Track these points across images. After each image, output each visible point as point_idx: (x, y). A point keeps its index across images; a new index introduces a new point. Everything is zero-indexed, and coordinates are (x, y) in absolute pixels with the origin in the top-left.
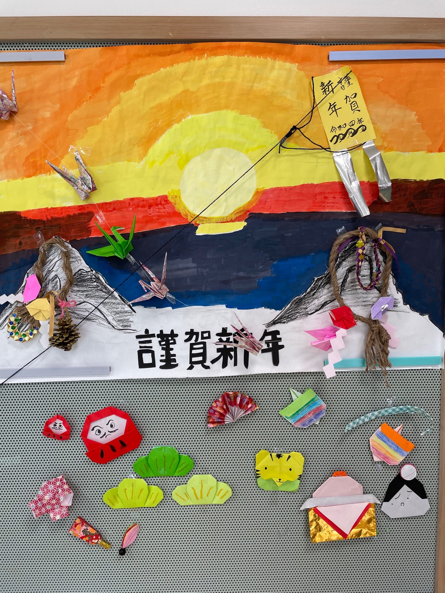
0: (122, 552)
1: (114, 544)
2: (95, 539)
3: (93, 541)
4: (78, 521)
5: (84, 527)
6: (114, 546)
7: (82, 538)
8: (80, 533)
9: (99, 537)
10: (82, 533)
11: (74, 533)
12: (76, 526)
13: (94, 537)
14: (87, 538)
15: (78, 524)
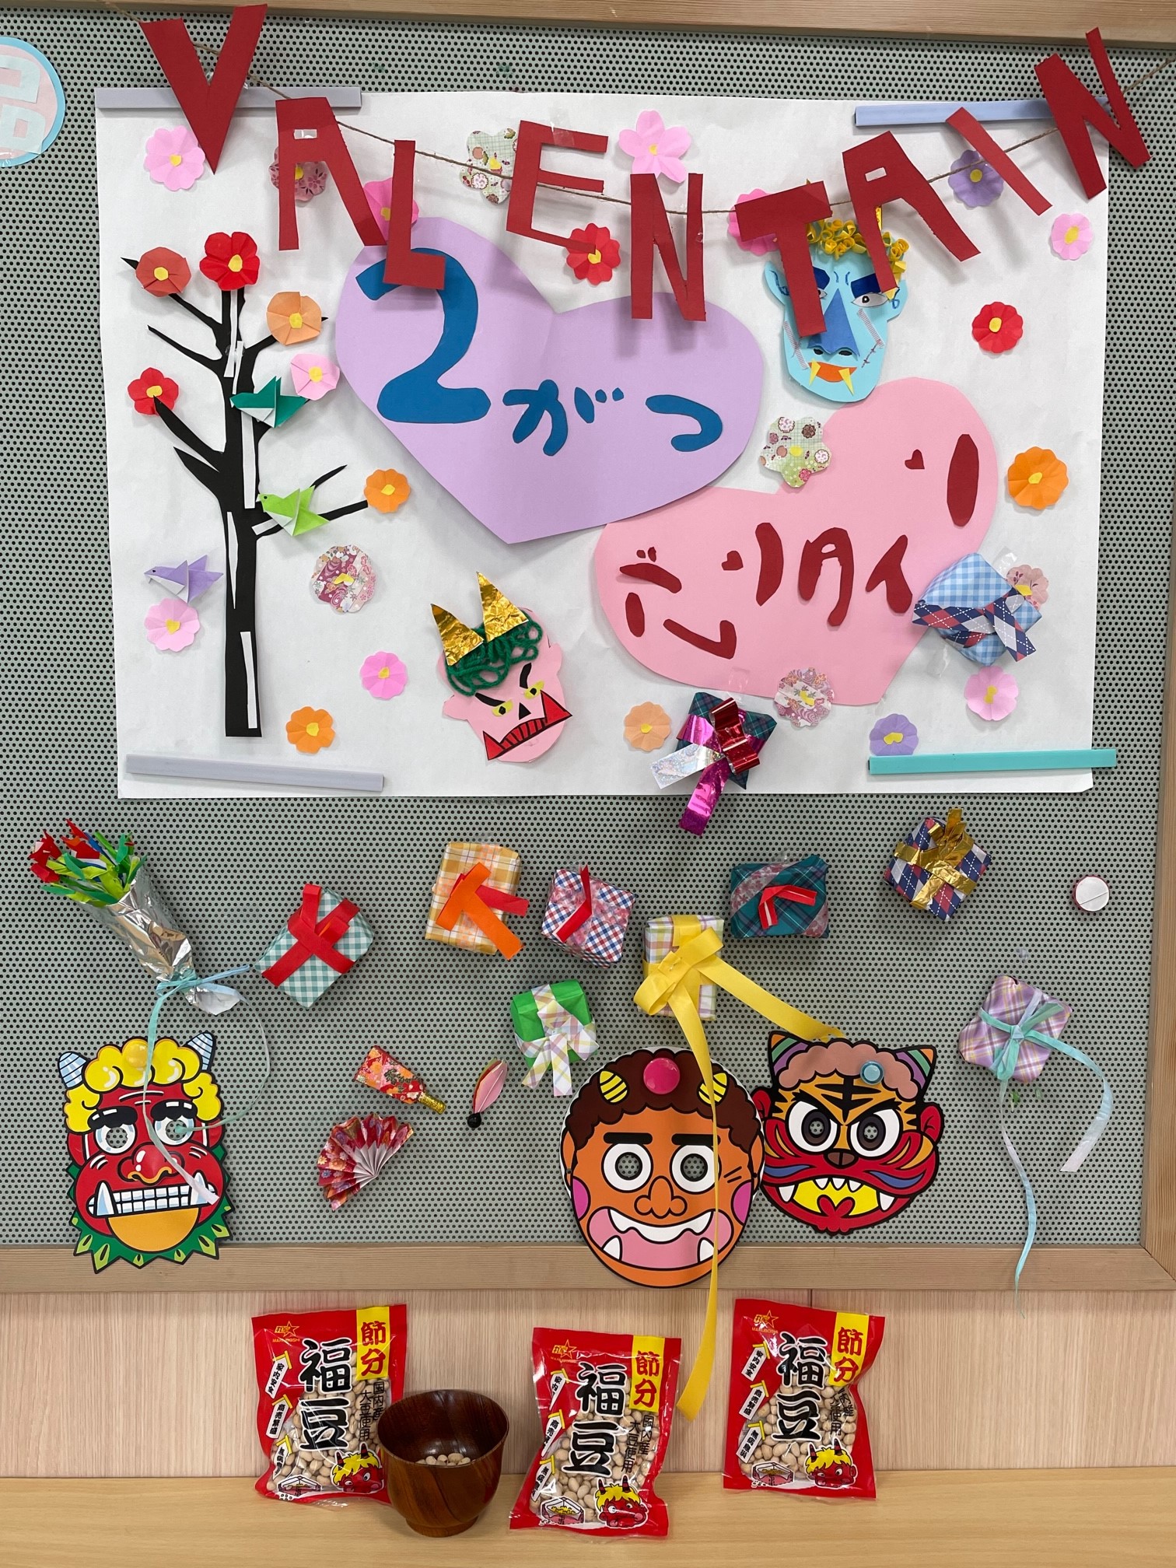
0: (475, 1121)
1: (452, 1105)
2: (413, 1090)
3: (409, 1095)
4: (374, 1053)
5: (388, 1066)
6: (452, 1109)
7: (385, 1089)
8: (379, 1078)
9: (421, 1087)
10: (383, 1078)
11: (366, 1080)
12: (370, 1064)
13: (411, 1087)
14: (396, 1090)
15: (374, 1060)
